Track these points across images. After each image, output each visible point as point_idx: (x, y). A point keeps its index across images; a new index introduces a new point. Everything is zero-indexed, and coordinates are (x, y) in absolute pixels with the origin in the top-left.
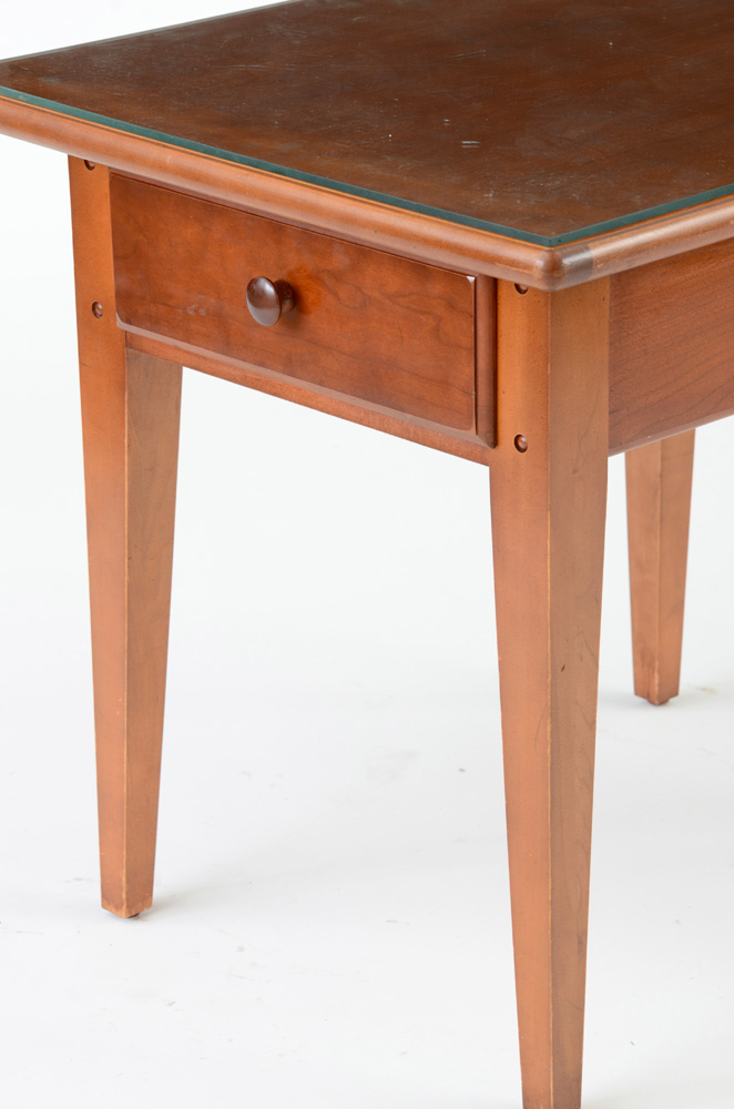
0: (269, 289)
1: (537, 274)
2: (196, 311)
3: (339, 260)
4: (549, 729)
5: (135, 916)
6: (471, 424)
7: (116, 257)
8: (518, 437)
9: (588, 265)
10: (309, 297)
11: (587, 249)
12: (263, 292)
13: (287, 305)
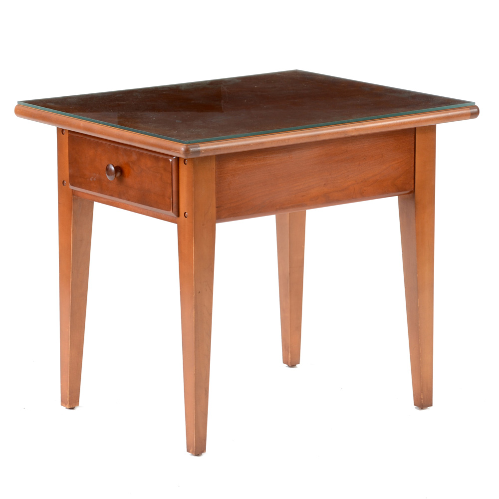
0: (113, 168)
1: (182, 152)
2: (93, 179)
3: (134, 157)
4: (194, 313)
5: (72, 408)
6: (170, 209)
7: (69, 163)
8: (185, 213)
9: (199, 152)
10: (126, 171)
11: (199, 147)
12: (111, 169)
13: (118, 174)
